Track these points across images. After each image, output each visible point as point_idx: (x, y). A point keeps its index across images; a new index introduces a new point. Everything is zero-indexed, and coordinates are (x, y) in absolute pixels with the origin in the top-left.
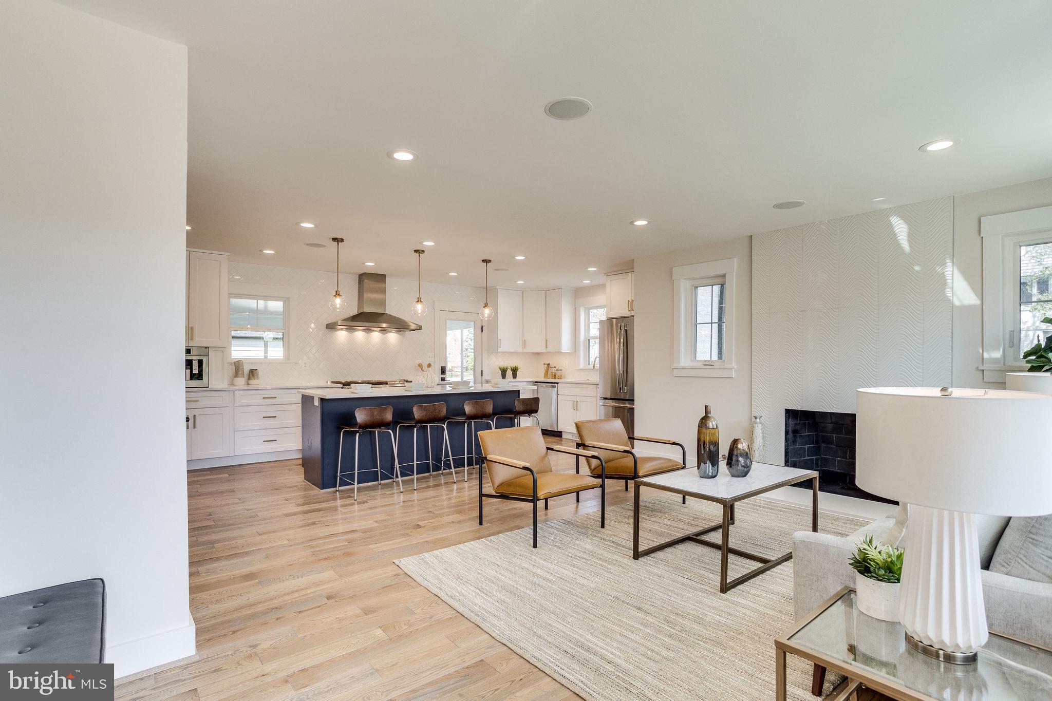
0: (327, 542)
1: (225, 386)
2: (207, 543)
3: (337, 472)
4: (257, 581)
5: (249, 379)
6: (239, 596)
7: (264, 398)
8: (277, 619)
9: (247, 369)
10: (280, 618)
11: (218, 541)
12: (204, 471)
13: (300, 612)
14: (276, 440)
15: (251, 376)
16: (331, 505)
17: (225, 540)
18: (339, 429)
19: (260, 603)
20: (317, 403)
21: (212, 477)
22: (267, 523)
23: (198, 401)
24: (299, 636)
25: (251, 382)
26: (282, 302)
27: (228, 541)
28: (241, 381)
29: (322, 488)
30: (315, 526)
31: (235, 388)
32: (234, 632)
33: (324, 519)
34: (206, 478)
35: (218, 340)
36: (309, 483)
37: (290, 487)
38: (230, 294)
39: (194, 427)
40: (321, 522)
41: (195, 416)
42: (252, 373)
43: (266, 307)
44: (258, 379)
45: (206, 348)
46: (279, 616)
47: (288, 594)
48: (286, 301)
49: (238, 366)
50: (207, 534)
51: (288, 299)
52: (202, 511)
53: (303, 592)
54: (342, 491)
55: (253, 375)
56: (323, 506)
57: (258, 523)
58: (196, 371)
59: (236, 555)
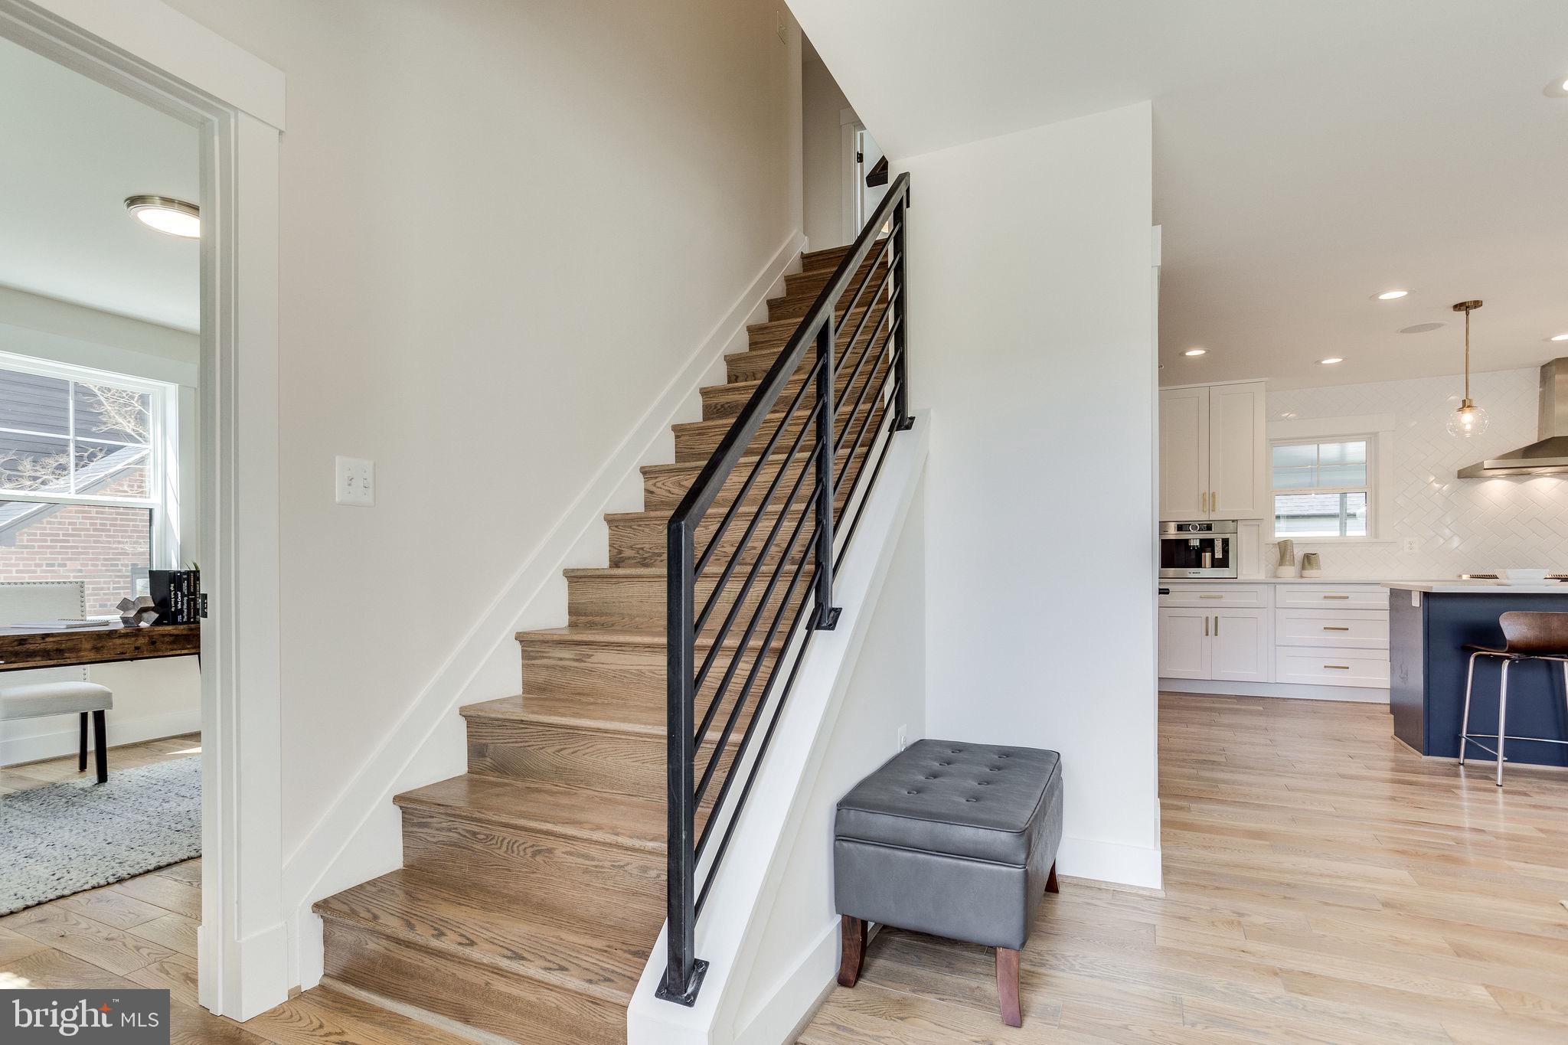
0: (1409, 830)
1: (1261, 576)
2: (1208, 779)
3: (1461, 732)
4: (1268, 843)
5: (1303, 568)
6: (1236, 851)
7: (1325, 597)
8: (1285, 898)
9: (1299, 553)
10: (1290, 898)
11: (1224, 782)
12: (1229, 698)
13: (1326, 904)
14: (1348, 668)
15: (1306, 564)
16: (1440, 781)
17: (1234, 783)
18: (1466, 651)
19: (1263, 869)
20: (1416, 601)
21: (1238, 707)
22: (1306, 779)
23: (1222, 597)
24: (1314, 931)
25: (1306, 573)
26: (1365, 443)
27: (1240, 785)
28: (1289, 572)
29: (1428, 752)
30: (1394, 802)
31: (1279, 580)
32: (1218, 888)
33: (1418, 798)
34: (1231, 706)
35: (1251, 509)
36: (1402, 742)
37: (1363, 742)
38: (1271, 440)
39: (1216, 635)
40: (1407, 800)
41: (1216, 617)
42: (1309, 560)
43: (1343, 455)
44: (1318, 569)
45: (1233, 521)
46: (1288, 896)
47: (1312, 874)
48: (1372, 439)
49: (1284, 549)
50: (1213, 770)
51: (1376, 434)
52: (1214, 744)
53: (1340, 882)
54: (1472, 767)
55: (1309, 563)
56: (1419, 779)
57: (1290, 775)
58: (1219, 555)
59: (1244, 804)
